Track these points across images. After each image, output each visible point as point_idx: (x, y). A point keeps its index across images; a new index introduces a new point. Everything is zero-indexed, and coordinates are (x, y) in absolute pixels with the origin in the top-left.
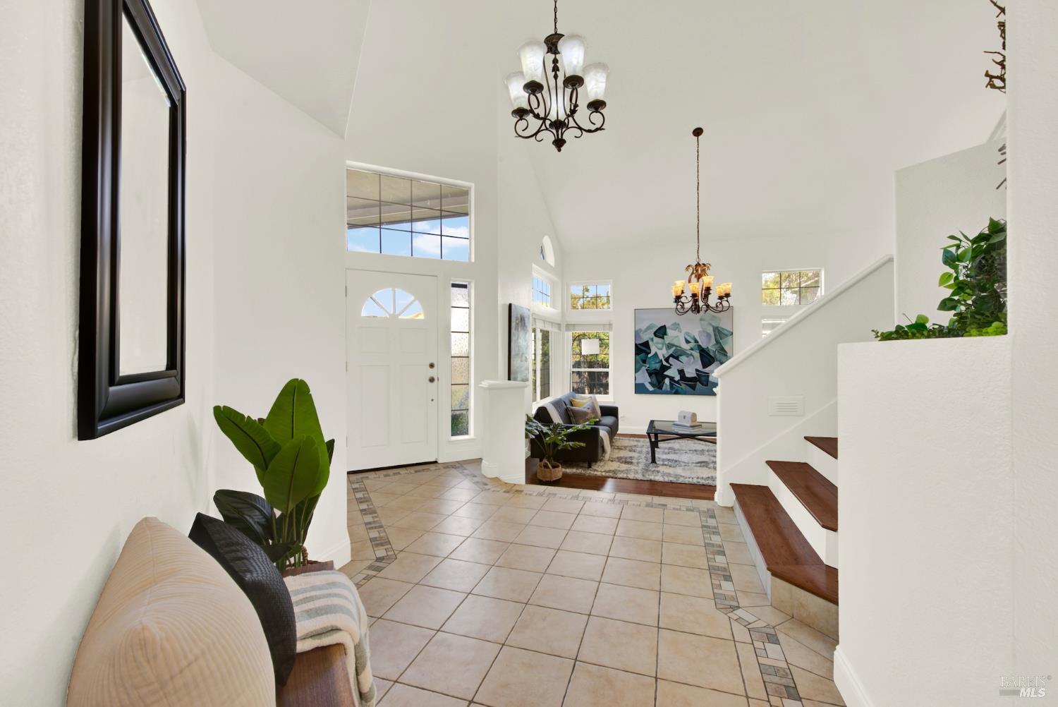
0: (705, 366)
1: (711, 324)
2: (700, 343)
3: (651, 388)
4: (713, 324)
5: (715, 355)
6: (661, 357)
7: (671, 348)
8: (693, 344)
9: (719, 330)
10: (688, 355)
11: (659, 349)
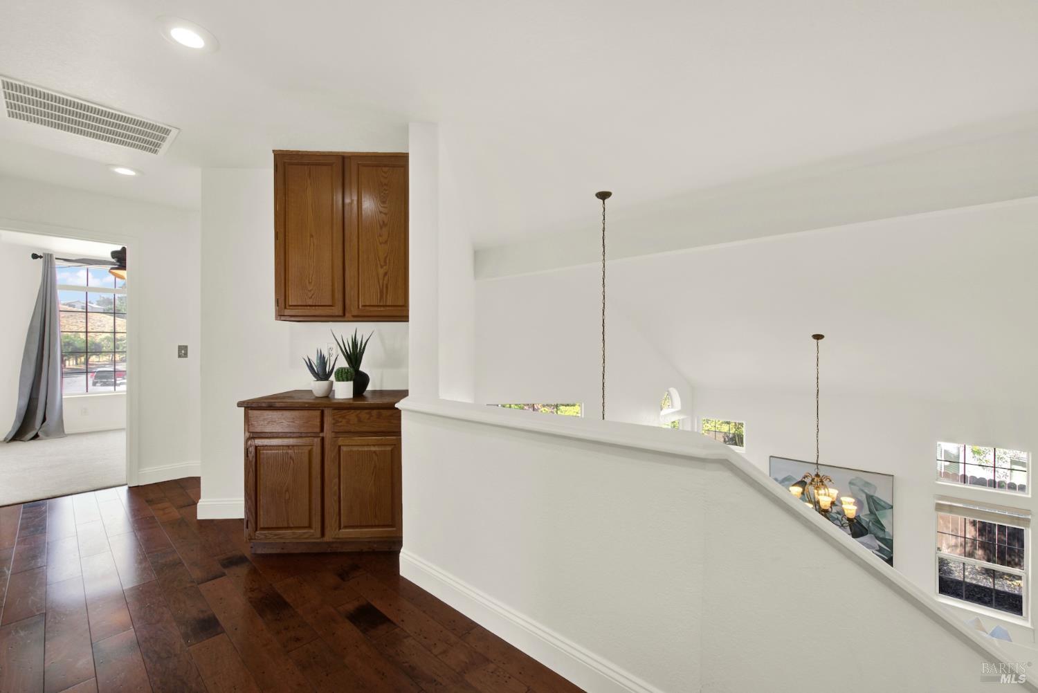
1: (863, 491)
4: (866, 491)
5: (869, 526)
9: (874, 500)
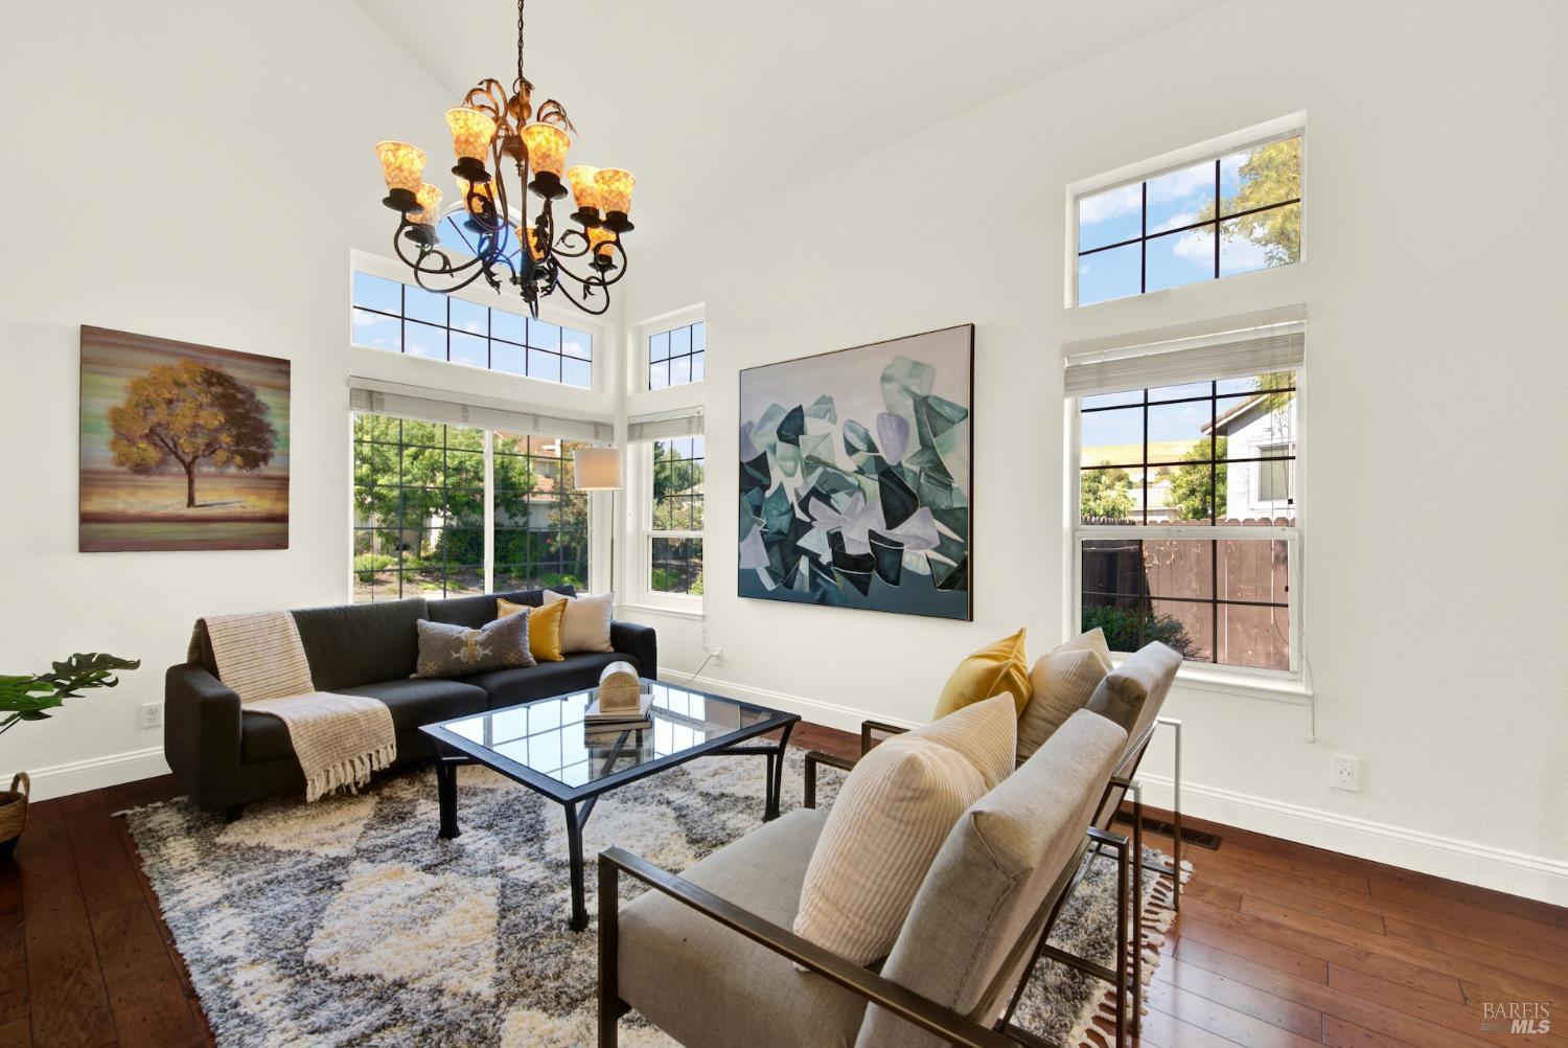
0: (893, 520)
1: (907, 390)
2: (882, 453)
3: (770, 585)
4: (918, 391)
5: (919, 487)
6: (792, 498)
7: (815, 469)
8: (862, 456)
9: (930, 407)
10: (854, 490)
11: (786, 478)
